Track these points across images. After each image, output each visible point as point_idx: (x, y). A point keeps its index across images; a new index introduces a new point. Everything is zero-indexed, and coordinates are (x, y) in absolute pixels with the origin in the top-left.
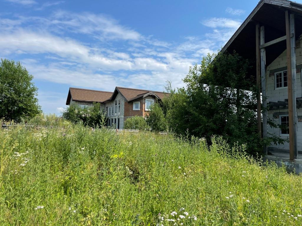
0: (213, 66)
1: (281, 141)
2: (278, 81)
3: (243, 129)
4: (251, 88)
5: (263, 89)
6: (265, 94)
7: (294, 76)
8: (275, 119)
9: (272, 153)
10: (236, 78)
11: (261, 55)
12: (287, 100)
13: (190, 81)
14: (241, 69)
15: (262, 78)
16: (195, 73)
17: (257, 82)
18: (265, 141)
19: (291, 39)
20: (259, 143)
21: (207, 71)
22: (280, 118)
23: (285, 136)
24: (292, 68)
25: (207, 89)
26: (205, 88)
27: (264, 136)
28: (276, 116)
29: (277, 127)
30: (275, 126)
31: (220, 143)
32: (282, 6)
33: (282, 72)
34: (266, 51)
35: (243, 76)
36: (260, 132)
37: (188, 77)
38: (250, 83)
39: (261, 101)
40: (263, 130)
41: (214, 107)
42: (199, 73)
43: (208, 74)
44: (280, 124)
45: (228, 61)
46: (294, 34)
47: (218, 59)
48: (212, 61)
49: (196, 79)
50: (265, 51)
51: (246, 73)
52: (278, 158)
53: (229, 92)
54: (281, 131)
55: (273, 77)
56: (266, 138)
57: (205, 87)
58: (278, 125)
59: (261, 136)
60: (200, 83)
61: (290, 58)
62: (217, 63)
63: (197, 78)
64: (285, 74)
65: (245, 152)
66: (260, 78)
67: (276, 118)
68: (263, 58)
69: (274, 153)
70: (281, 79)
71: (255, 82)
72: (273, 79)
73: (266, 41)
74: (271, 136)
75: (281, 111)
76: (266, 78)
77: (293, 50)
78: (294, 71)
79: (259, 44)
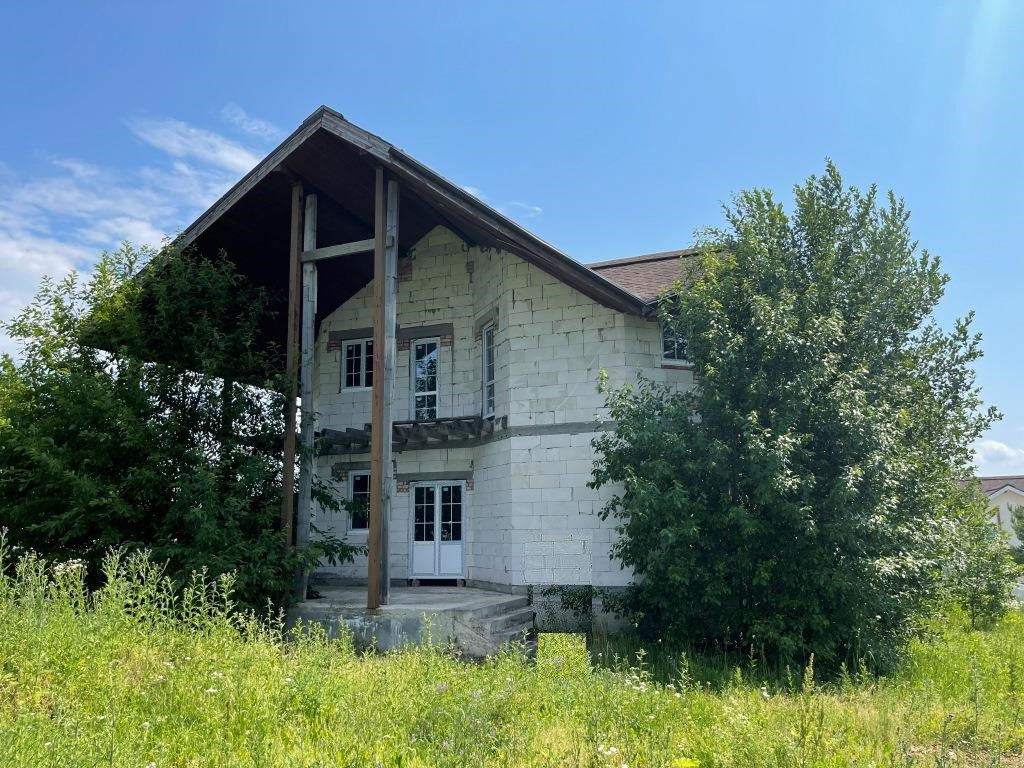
0: (140, 290)
1: (347, 552)
2: (349, 369)
3: (231, 518)
4: (269, 382)
5: (304, 389)
6: (312, 405)
7: (390, 360)
8: (335, 485)
9: (321, 594)
10: (222, 346)
11: (305, 283)
12: (369, 427)
13: (39, 332)
14: (242, 314)
15: (303, 356)
16: (66, 303)
17: (290, 363)
18: (300, 557)
19: (388, 252)
20: (282, 566)
21: (118, 304)
22: (351, 481)
23: (360, 536)
24: (386, 334)
25: (111, 370)
26: (101, 366)
27: (299, 537)
28: (338, 474)
29: (340, 507)
30: (334, 506)
31: (139, 577)
32: (368, 153)
33: (362, 342)
34: (318, 274)
35: (246, 341)
36: (289, 526)
37: (32, 314)
38: (266, 365)
39: (298, 426)
40: (299, 520)
41: (130, 440)
42: (82, 310)
43: (120, 317)
44: (350, 498)
45: (198, 283)
46: (395, 241)
47: (163, 268)
48: (138, 271)
49: (66, 329)
50: (316, 272)
51: (255, 333)
52: (336, 607)
53: (195, 389)
54: (350, 522)
55: (338, 353)
56: (304, 546)
57: (104, 362)
58: (342, 503)
59: (289, 540)
60: (81, 343)
61: (381, 306)
62: (158, 282)
63: (71, 324)
64: (370, 350)
65: (228, 603)
66: (297, 351)
67: (340, 480)
68: (310, 293)
69: (326, 590)
70: (358, 362)
71: (281, 365)
72: (338, 359)
73: (321, 243)
74: (319, 538)
75: (356, 458)
76: (316, 356)
77: (390, 285)
78: (391, 344)
79: (298, 248)
